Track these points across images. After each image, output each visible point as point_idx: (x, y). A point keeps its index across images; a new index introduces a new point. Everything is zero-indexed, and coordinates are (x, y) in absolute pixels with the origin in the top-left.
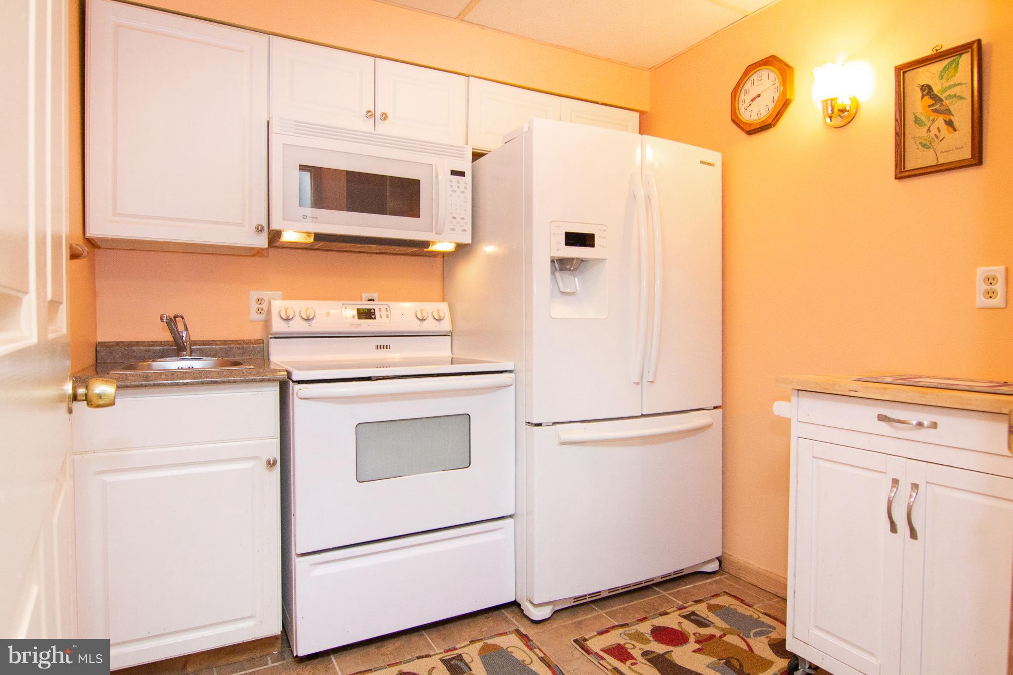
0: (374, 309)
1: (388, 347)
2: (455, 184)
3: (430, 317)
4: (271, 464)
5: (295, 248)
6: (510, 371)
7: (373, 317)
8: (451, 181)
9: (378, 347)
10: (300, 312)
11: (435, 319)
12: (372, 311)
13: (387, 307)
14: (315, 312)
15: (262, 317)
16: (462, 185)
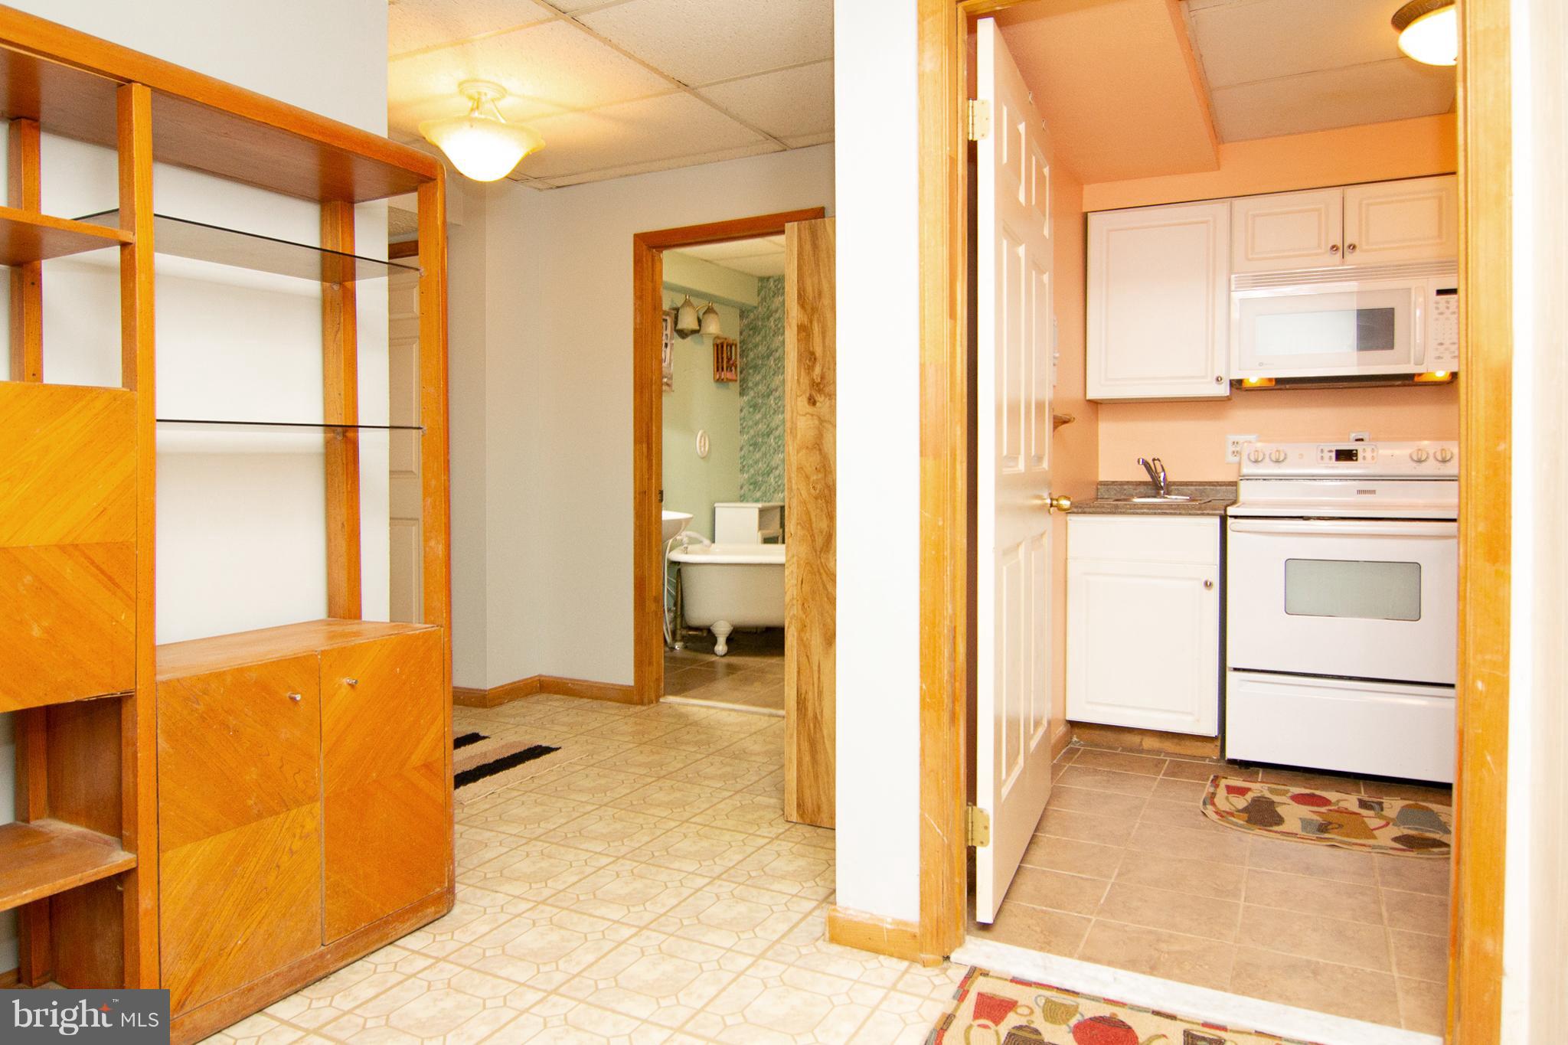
0: (1357, 450)
1: (1373, 492)
2: (1442, 306)
3: (1431, 457)
4: (1208, 585)
5: (1257, 390)
6: (1454, 520)
7: (1355, 458)
8: (1437, 303)
9: (1360, 492)
10: (1270, 454)
11: (1438, 460)
12: (1355, 452)
13: (1373, 447)
14: (1286, 455)
15: (1236, 459)
16: (1453, 308)
